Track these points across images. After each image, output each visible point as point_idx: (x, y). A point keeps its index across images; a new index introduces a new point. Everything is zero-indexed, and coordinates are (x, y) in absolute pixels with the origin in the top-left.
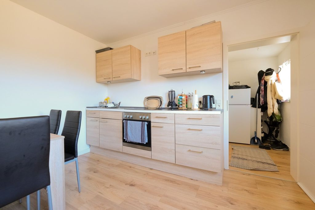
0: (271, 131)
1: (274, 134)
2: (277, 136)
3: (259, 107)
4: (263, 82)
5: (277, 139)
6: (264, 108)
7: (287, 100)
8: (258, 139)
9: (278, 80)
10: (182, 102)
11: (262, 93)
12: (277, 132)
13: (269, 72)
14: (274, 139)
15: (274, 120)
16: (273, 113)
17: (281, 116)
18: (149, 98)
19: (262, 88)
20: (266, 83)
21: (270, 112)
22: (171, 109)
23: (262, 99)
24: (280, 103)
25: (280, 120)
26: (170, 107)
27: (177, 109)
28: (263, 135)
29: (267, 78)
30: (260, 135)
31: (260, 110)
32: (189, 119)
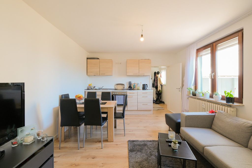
0: (158, 97)
1: (159, 98)
2: (160, 99)
3: (155, 87)
4: (156, 77)
5: (160, 100)
6: (157, 88)
7: (163, 85)
8: (155, 100)
9: (161, 76)
10: (135, 86)
11: (156, 81)
12: (161, 97)
13: (158, 73)
14: (159, 100)
15: (159, 92)
16: (160, 90)
17: (162, 91)
18: (117, 84)
19: (156, 79)
20: (157, 77)
21: (159, 89)
22: (130, 90)
23: (156, 84)
24: (162, 86)
25: (161, 92)
26: (129, 88)
27: (133, 89)
28: (156, 99)
29: (157, 75)
30: (155, 99)
31: (155, 88)
32: (143, 93)
